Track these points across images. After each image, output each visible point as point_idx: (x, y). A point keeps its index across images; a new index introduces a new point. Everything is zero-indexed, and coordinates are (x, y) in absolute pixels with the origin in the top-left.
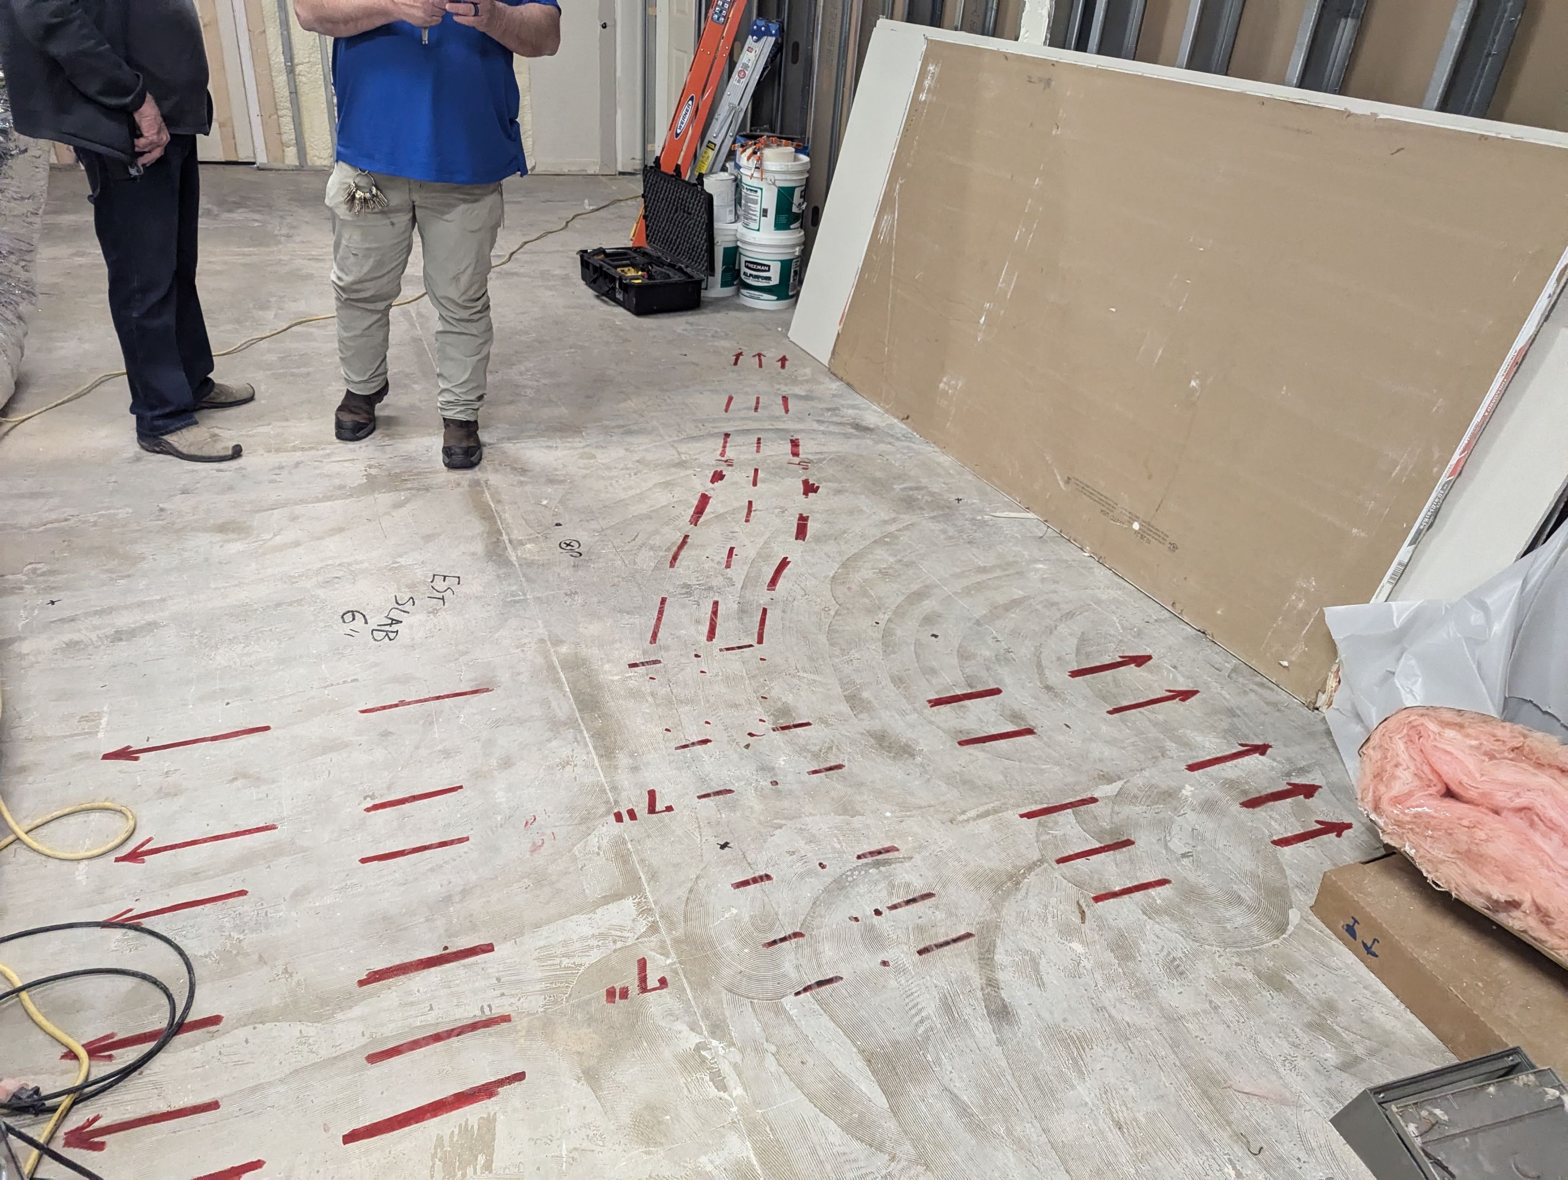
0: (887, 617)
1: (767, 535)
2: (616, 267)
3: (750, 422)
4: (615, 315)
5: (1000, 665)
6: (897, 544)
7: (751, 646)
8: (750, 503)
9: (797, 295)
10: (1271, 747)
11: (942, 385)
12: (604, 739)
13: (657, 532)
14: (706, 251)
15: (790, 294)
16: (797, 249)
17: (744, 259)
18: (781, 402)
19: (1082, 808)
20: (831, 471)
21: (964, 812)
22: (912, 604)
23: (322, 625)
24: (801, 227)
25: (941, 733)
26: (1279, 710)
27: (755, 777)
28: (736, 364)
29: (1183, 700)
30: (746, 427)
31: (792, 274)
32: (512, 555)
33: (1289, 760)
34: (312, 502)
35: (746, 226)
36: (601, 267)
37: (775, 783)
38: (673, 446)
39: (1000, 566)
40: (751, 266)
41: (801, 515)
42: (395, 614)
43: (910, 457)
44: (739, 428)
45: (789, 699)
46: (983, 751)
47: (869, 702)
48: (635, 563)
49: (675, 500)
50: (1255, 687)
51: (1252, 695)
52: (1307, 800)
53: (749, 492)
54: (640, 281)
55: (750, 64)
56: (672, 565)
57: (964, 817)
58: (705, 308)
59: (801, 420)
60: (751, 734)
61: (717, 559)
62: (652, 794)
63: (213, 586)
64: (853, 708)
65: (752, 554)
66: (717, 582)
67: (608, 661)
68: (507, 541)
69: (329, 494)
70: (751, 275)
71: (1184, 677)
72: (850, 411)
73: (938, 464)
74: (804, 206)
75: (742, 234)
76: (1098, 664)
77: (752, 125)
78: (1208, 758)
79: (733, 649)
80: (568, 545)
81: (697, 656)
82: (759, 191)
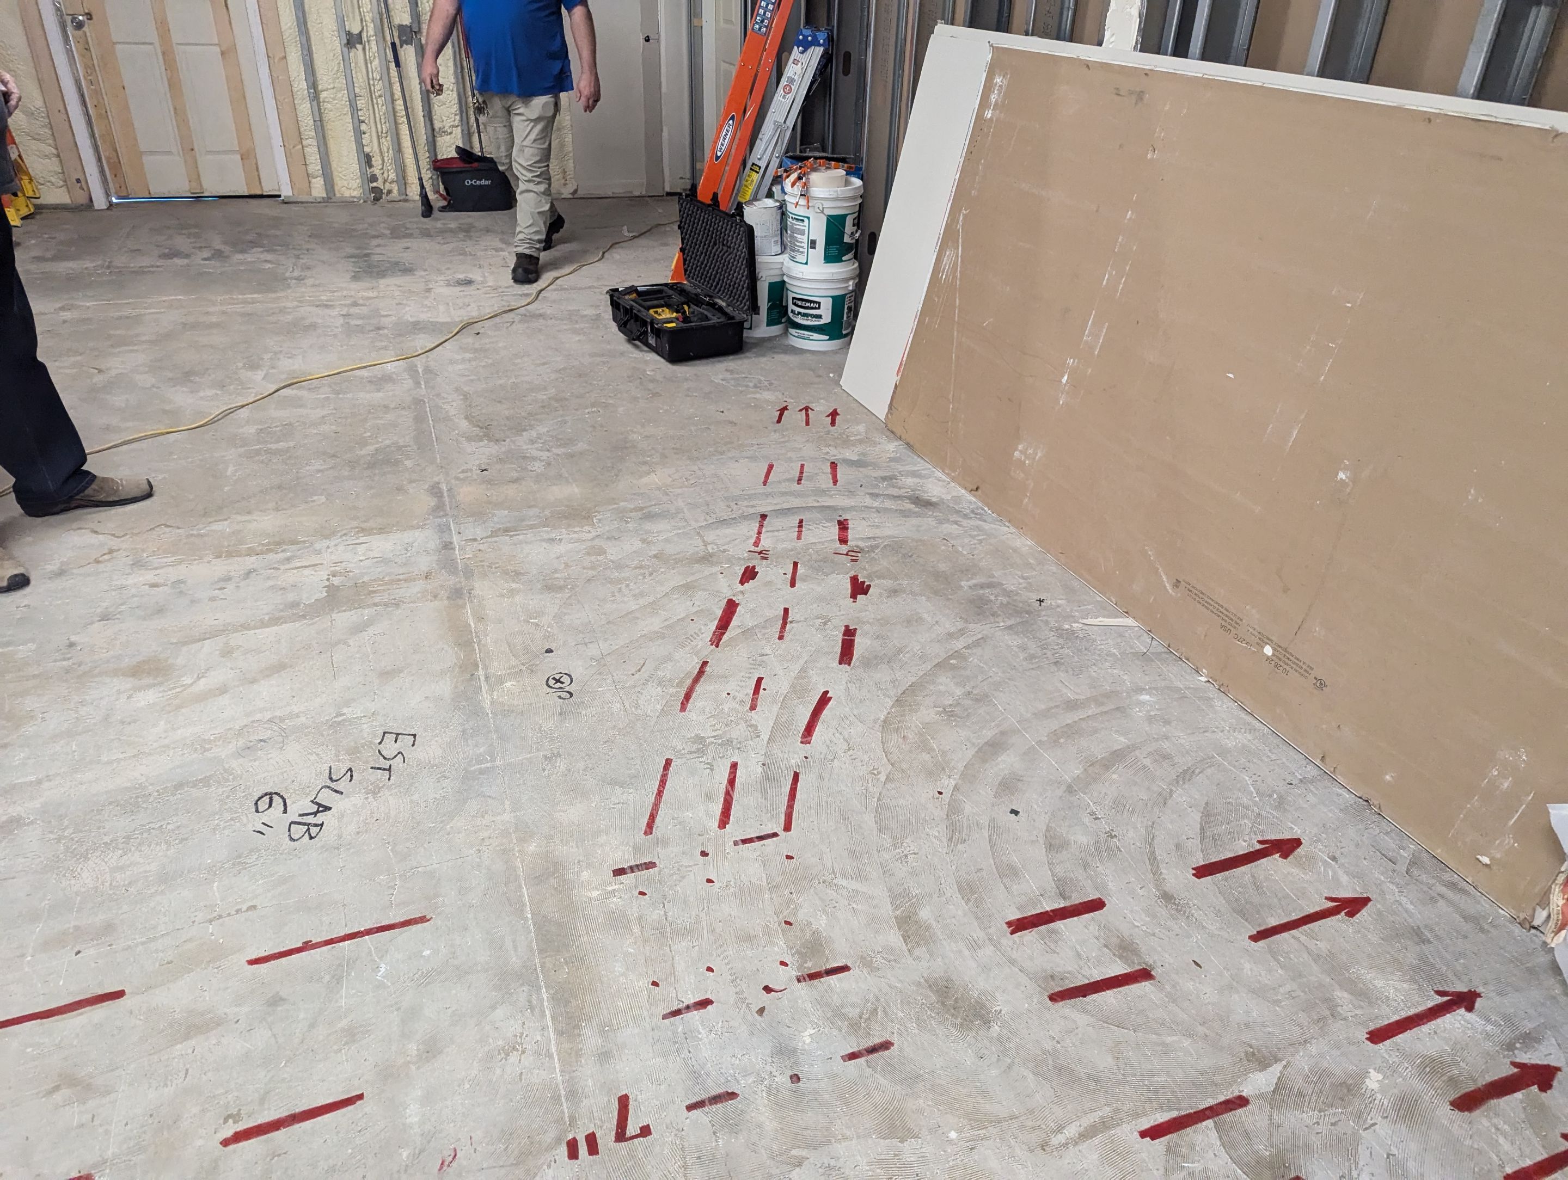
0: (953, 783)
1: (805, 657)
2: (648, 308)
3: (791, 499)
4: (646, 362)
5: (1100, 857)
6: (965, 668)
7: (775, 835)
8: (786, 611)
9: (852, 333)
10: (1479, 995)
11: (1017, 454)
12: (567, 1003)
13: (669, 658)
14: (748, 289)
15: (844, 332)
16: (851, 283)
17: (791, 295)
18: (829, 470)
19: (1228, 1117)
20: (885, 563)
21: (1060, 1129)
22: (984, 761)
23: (227, 816)
24: (856, 257)
25: (1023, 979)
26: (1482, 930)
27: (768, 1068)
28: (779, 421)
29: (1351, 914)
30: (786, 506)
31: (846, 311)
32: (486, 699)
33: (1508, 1019)
34: (255, 628)
35: (793, 259)
36: (632, 308)
37: (795, 1078)
38: (698, 533)
39: (1095, 700)
40: (799, 303)
41: (847, 627)
42: (326, 797)
43: (981, 541)
44: (778, 507)
45: (821, 923)
46: (1084, 1011)
47: (928, 928)
48: (637, 707)
49: (695, 609)
50: (1444, 890)
51: (1441, 903)
52: (1544, 1094)
53: (786, 596)
54: (673, 325)
55: (796, 78)
56: (683, 708)
57: (1061, 1138)
58: (748, 351)
59: (851, 493)
60: (767, 989)
61: (741, 696)
62: (624, 1102)
63: (104, 758)
64: (906, 938)
65: (785, 687)
66: (738, 732)
67: (589, 866)
68: (482, 678)
69: (277, 615)
70: (799, 313)
71: (1347, 873)
72: (910, 481)
73: (1015, 550)
74: (857, 235)
75: (789, 268)
76: (1230, 855)
77: (802, 144)
78: (1395, 1018)
79: (750, 840)
80: (558, 681)
81: (704, 854)
82: (806, 220)
